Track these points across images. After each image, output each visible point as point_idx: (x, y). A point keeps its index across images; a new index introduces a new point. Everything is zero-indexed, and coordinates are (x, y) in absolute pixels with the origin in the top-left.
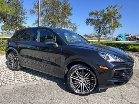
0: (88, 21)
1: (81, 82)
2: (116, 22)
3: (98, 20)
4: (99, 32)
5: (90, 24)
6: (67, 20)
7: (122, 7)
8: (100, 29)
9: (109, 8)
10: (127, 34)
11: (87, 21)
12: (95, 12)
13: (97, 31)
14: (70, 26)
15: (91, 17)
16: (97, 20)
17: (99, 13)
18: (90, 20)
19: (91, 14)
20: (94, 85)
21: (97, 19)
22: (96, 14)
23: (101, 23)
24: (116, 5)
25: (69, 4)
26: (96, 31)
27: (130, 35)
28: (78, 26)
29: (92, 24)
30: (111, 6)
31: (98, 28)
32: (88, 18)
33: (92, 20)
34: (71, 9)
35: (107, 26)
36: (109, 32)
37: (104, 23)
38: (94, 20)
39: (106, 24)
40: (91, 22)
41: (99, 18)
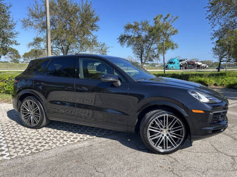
0: (122, 39)
1: (163, 135)
2: (167, 41)
3: (139, 37)
4: (141, 57)
5: (126, 44)
6: (90, 38)
7: (177, 18)
8: (142, 51)
9: (158, 19)
12: (134, 24)
13: (139, 54)
14: (95, 48)
15: (127, 32)
16: (137, 38)
17: (140, 27)
18: (125, 36)
19: (128, 27)
20: (181, 137)
21: (136, 36)
22: (135, 27)
23: (144, 42)
24: (168, 15)
25: (94, 11)
26: (136, 55)
27: (186, 61)
28: (109, 48)
29: (129, 44)
30: (161, 16)
31: (140, 50)
32: (123, 34)
33: (128, 37)
34: (97, 19)
35: (154, 46)
36: (157, 56)
37: (149, 42)
38: (132, 37)
39: (152, 44)
40: (127, 41)
41: (141, 35)
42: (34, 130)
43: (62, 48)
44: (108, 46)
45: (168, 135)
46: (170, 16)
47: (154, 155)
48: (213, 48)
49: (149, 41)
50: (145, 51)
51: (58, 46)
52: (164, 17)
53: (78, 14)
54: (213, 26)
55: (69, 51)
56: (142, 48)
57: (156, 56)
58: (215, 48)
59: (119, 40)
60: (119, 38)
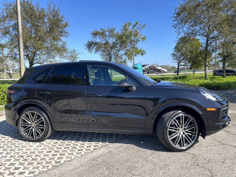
0: (90, 46)
1: (180, 134)
3: (107, 43)
5: (94, 50)
7: (144, 26)
8: (111, 58)
9: (127, 26)
10: (143, 64)
11: (88, 46)
12: (101, 31)
15: (95, 39)
16: (105, 44)
17: (107, 33)
18: (93, 43)
19: (95, 34)
20: (195, 134)
21: (104, 42)
22: (103, 34)
23: (112, 48)
24: (137, 23)
25: (63, 17)
27: (148, 66)
28: (79, 55)
29: (97, 50)
30: (130, 24)
32: (90, 41)
33: (96, 44)
34: (66, 25)
35: (122, 52)
38: (100, 43)
39: (120, 51)
40: (95, 47)
41: (108, 41)
42: (38, 144)
43: (28, 55)
44: (77, 52)
45: (184, 133)
46: (139, 24)
47: (173, 153)
48: (172, 54)
49: (117, 47)
50: (113, 58)
52: (133, 25)
53: (46, 20)
54: (178, 34)
55: (35, 58)
56: (110, 54)
58: (173, 53)
59: (86, 46)
60: (87, 44)
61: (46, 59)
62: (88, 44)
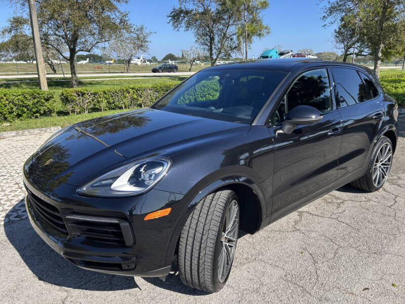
0: (177, 16)
3: (206, 12)
4: (211, 49)
5: (183, 25)
6: (115, 17)
8: (212, 39)
10: (282, 50)
11: (174, 17)
13: (207, 45)
14: (127, 35)
15: (184, 4)
16: (202, 13)
18: (181, 11)
21: (201, 10)
23: (214, 21)
26: (202, 47)
27: (291, 53)
29: (189, 25)
31: (208, 37)
32: (177, 7)
33: (187, 13)
36: (238, 48)
37: (223, 22)
38: (194, 12)
39: (228, 26)
40: (186, 19)
41: (209, 8)
43: (66, 35)
44: (148, 31)
49: (224, 19)
50: (217, 39)
51: (57, 32)
55: (78, 41)
56: (212, 32)
57: (235, 47)
58: (337, 30)
59: (170, 18)
60: (171, 14)
61: (96, 44)
62: (173, 14)
